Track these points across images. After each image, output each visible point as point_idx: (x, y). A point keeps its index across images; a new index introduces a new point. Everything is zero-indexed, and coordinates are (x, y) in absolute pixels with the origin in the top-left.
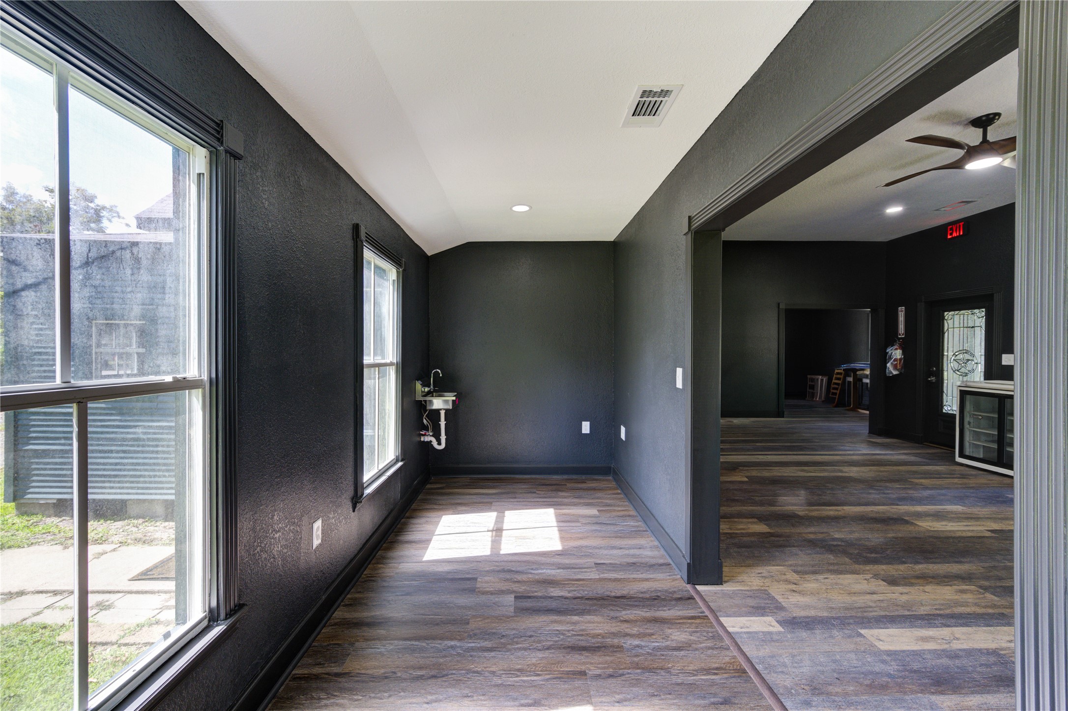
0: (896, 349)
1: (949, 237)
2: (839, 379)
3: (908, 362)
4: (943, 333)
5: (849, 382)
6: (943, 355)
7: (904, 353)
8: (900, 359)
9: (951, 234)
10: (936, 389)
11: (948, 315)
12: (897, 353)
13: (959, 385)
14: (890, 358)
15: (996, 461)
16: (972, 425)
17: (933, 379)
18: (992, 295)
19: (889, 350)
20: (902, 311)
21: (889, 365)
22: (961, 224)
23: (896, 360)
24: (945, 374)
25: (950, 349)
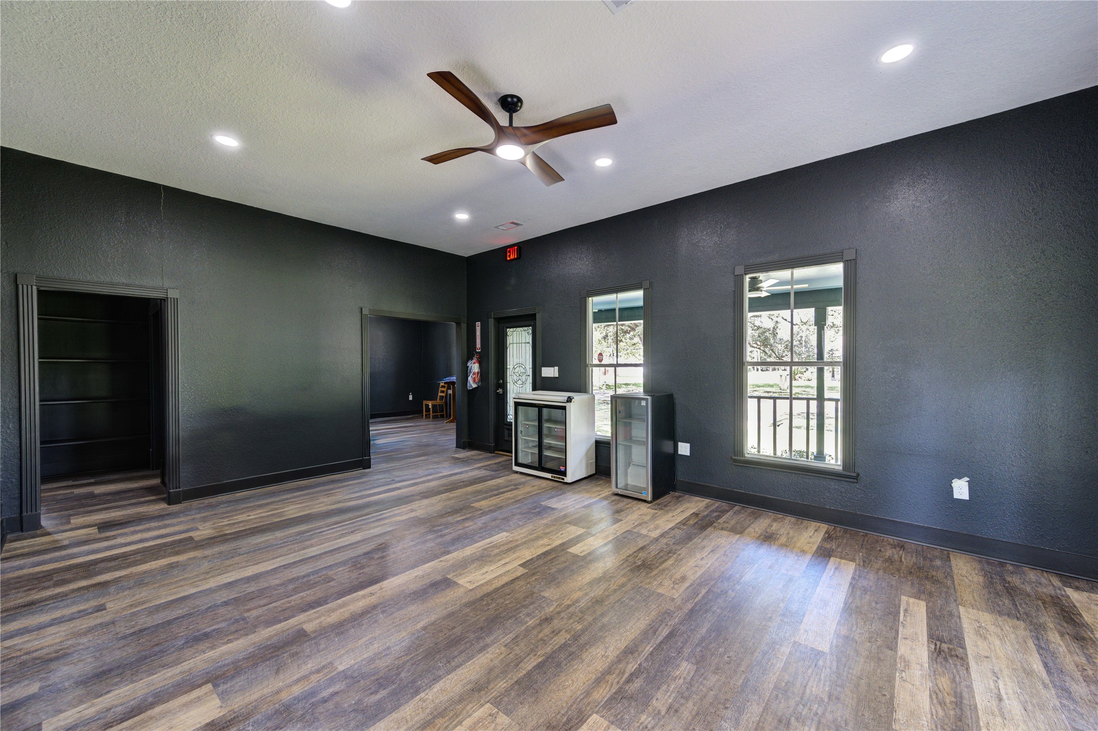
0: (474, 363)
1: (508, 259)
2: (443, 392)
3: (483, 374)
4: (507, 348)
5: (450, 394)
6: (507, 368)
7: (481, 367)
8: (478, 373)
9: (509, 256)
10: (502, 399)
11: (510, 331)
12: (475, 367)
13: (514, 397)
14: (470, 372)
15: (537, 466)
16: (523, 433)
17: (500, 391)
18: (535, 315)
19: (469, 364)
20: (478, 326)
21: (470, 378)
22: (516, 248)
23: (474, 374)
24: (508, 385)
25: (512, 363)
